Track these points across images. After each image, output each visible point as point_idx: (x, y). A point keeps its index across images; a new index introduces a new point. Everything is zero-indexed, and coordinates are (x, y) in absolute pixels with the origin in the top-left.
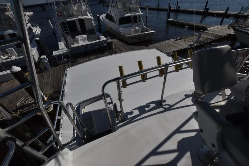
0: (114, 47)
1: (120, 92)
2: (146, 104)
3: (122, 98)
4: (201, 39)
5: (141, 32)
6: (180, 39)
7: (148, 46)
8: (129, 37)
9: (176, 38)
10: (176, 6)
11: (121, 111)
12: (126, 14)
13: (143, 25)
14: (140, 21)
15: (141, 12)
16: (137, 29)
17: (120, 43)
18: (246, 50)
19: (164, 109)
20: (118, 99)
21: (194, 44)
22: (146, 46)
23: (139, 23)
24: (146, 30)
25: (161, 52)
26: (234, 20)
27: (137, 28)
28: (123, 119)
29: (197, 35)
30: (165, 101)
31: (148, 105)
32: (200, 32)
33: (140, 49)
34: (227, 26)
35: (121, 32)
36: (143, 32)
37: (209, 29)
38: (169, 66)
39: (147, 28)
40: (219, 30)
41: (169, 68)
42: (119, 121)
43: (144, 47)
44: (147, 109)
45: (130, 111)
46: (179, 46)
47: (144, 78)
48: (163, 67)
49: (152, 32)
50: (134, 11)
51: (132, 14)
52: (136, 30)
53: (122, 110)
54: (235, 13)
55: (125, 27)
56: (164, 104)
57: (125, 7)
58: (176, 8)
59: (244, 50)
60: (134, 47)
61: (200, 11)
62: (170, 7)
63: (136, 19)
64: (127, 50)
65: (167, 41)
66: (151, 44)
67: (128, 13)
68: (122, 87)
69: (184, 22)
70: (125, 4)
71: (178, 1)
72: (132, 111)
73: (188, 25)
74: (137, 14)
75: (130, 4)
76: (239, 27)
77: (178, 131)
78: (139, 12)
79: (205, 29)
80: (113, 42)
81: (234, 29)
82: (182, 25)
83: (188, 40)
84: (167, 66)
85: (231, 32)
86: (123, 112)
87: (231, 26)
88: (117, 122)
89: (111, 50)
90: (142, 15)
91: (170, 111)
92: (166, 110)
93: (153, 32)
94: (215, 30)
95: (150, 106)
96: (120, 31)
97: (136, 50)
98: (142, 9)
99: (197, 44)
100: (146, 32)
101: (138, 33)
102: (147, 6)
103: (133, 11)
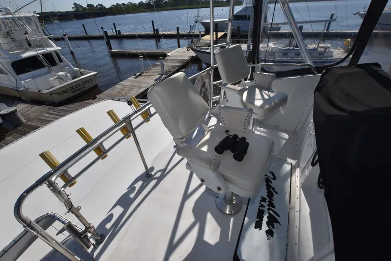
0: (24, 121)
1: (66, 197)
2: (128, 189)
3: (75, 205)
4: (166, 69)
5: (73, 79)
6: (140, 75)
7: (95, 98)
8: (51, 94)
9: (135, 75)
10: (114, 31)
11: (86, 227)
12: (24, 53)
13: (70, 66)
14: (61, 61)
15: (56, 45)
16: (63, 75)
17: (37, 108)
18: (206, 71)
19: (156, 180)
20: (68, 212)
21: (160, 77)
22: (93, 99)
23: (61, 64)
24: (81, 73)
25: (119, 100)
26: (190, 40)
27: (61, 73)
28: (99, 238)
29: (159, 65)
30: (153, 168)
31: (132, 188)
32: (160, 61)
33: (83, 107)
34: (186, 48)
35: (27, 89)
36: (76, 78)
37: (169, 54)
38: (131, 119)
39: (81, 70)
40: (180, 54)
41: (132, 122)
42: (92, 247)
43: (90, 101)
44: (132, 196)
45: (107, 216)
46: (144, 85)
47: (102, 153)
48: (124, 124)
49: (93, 73)
50: (41, 46)
51: (39, 52)
52: (60, 78)
53: (88, 226)
54: (186, 32)
55: (34, 77)
56: (153, 173)
57: (13, 40)
58: (115, 34)
59: (205, 72)
60: (69, 108)
61: (149, 34)
62: (106, 33)
63: (51, 60)
64: (58, 117)
65: (123, 83)
66: (100, 92)
67: (26, 50)
68: (64, 187)
69: (135, 51)
70: (11, 35)
71: (114, 24)
72: (110, 213)
73: (142, 54)
74: (49, 49)
75: (25, 34)
76: (197, 47)
77: (186, 196)
78: (53, 47)
79: (164, 56)
80: (16, 111)
81: (193, 50)
82: (134, 56)
83: (151, 74)
84: (128, 120)
85: (193, 54)
86: (93, 227)
87: (190, 47)
88: (89, 250)
89: (20, 128)
90: (60, 50)
91: (165, 178)
92: (160, 179)
93: (95, 74)
94: (175, 54)
95: (135, 188)
96: (26, 87)
97: (77, 109)
98: (56, 40)
99: (164, 76)
100: (82, 77)
101: (67, 81)
102: (65, 35)
103: (37, 46)
